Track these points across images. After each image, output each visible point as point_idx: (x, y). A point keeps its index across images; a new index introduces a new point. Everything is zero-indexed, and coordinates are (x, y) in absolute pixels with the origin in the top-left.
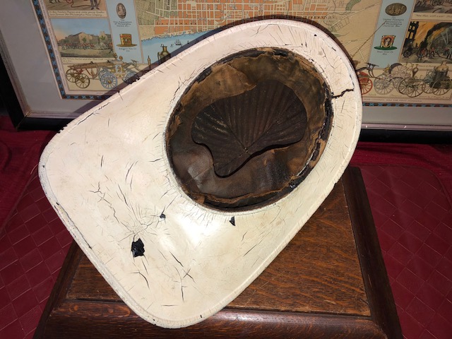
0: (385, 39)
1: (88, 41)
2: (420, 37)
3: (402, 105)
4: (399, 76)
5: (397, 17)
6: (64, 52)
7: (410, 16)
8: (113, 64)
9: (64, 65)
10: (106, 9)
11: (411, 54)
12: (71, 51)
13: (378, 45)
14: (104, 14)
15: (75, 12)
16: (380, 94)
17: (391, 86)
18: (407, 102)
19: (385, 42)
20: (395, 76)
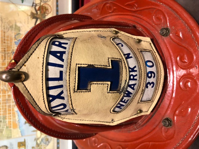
13: (21, 1)
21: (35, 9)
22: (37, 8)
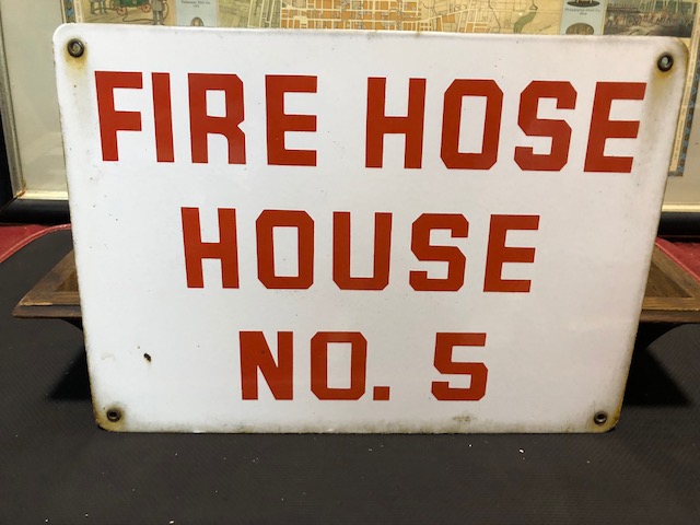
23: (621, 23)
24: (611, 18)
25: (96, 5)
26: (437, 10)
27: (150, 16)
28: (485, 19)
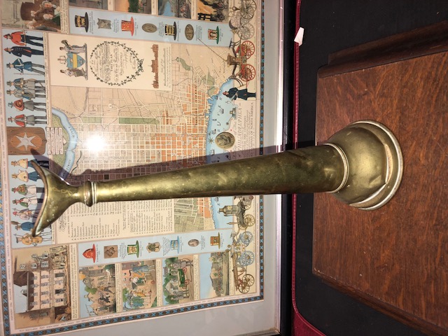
0: (211, 37)
1: (217, 272)
2: (209, 10)
3: (263, 14)
4: (239, 21)
5: (195, 31)
6: (225, 292)
7: (194, 21)
8: (234, 253)
9: (235, 294)
10: (193, 255)
11: (222, 14)
12: (224, 287)
13: (215, 41)
14: (196, 256)
15: (195, 279)
16: (253, 33)
17: (247, 26)
18: (260, 10)
19: (213, 37)
20: (239, 23)
21: (233, 50)
22: (236, 48)
23: (184, 9)
24: (182, 15)
25: (185, 295)
26: (180, 114)
27: (188, 268)
28: (184, 87)
